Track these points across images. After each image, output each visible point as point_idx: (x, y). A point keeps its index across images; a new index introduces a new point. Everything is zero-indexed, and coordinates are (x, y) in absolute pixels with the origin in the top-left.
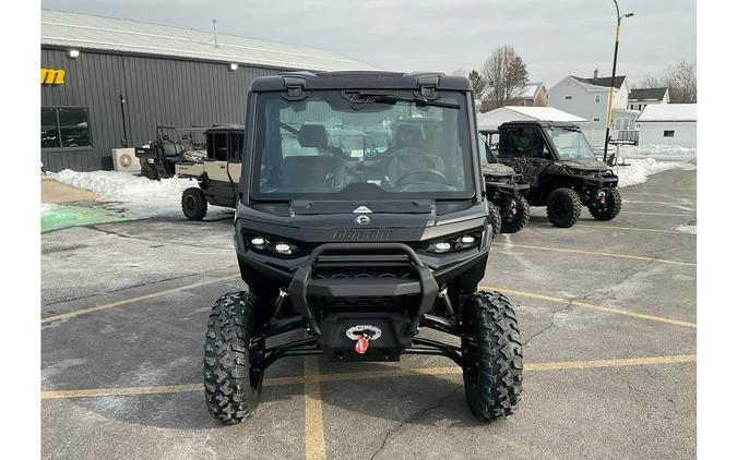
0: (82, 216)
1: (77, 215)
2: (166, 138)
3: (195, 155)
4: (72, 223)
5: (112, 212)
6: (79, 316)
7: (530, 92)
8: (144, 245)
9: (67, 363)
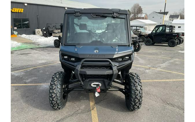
0: (29, 46)
1: (27, 46)
2: (49, 27)
3: (56, 31)
4: (26, 48)
5: (36, 45)
6: (34, 69)
7: (143, 16)
8: (46, 53)
9: (33, 78)
